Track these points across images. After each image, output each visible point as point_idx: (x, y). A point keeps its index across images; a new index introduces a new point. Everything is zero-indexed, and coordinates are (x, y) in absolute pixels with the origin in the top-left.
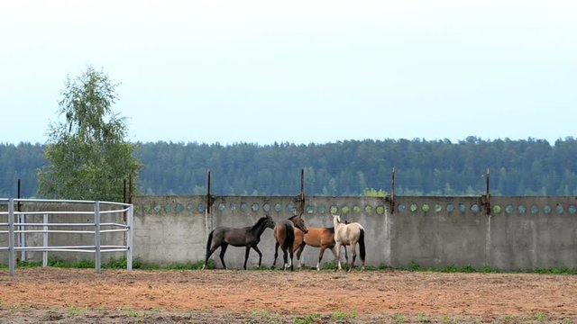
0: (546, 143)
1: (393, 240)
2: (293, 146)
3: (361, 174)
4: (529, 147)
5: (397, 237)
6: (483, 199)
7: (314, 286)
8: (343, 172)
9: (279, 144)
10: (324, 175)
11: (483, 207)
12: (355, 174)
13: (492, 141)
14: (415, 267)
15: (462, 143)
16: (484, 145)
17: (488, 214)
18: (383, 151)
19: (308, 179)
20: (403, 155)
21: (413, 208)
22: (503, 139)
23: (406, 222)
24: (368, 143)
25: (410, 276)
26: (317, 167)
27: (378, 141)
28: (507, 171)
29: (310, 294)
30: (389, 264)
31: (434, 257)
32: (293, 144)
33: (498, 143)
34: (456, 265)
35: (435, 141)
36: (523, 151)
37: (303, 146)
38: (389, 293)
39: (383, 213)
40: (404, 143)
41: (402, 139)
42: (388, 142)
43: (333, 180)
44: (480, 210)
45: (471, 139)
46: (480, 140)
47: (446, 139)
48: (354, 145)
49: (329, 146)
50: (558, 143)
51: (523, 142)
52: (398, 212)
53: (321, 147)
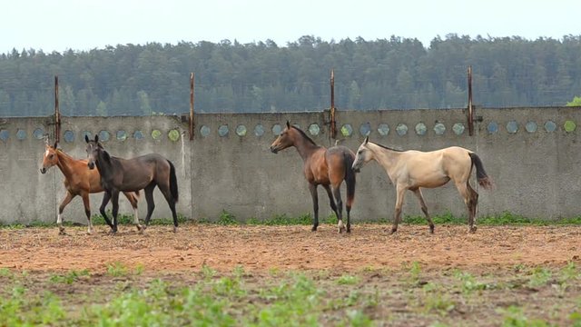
0: (418, 44)
1: (193, 179)
2: (41, 55)
3: (143, 95)
4: (393, 51)
5: (200, 174)
6: (326, 116)
7: (77, 245)
8: (116, 94)
9: (20, 52)
10: (89, 97)
11: (326, 128)
12: (135, 96)
13: (337, 42)
14: (228, 219)
15: (293, 46)
16: (326, 48)
17: (334, 137)
18: (174, 59)
19: (65, 104)
20: (206, 66)
21: (224, 130)
22: (353, 40)
23: (213, 153)
24: (154, 48)
25: (220, 229)
26: (79, 86)
27: (168, 45)
28: (360, 86)
29: (72, 256)
30: (190, 216)
31: (256, 203)
32: (41, 52)
33: (347, 44)
34: (289, 215)
35: (253, 45)
36: (383, 57)
37: (56, 56)
38: (189, 251)
39: (179, 139)
40: (206, 47)
41: (203, 42)
42: (184, 47)
43: (102, 104)
44: (322, 132)
45: (307, 40)
46: (319, 41)
47: (269, 41)
48: (131, 52)
49: (95, 53)
50: (436, 43)
51: (382, 43)
52: (201, 137)
53: (83, 55)
